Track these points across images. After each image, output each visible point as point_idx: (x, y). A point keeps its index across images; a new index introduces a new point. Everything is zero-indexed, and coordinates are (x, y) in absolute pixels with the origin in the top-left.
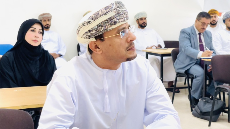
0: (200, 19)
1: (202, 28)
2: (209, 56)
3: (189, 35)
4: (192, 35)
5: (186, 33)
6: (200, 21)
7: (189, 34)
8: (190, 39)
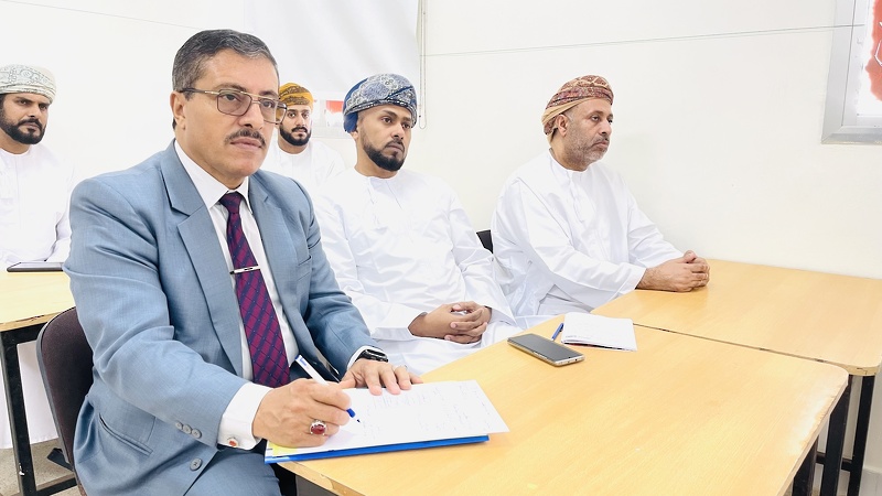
0: (199, 75)
1: (236, 129)
2: (318, 431)
3: (144, 230)
4: (165, 223)
5: (116, 211)
6: (199, 85)
7: (137, 221)
8: (157, 264)
